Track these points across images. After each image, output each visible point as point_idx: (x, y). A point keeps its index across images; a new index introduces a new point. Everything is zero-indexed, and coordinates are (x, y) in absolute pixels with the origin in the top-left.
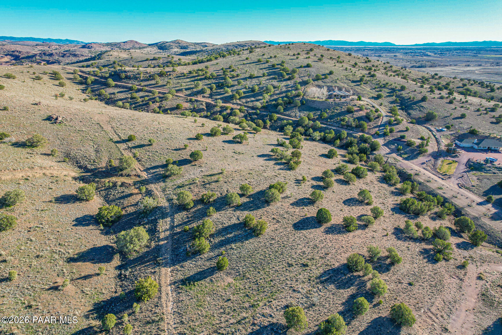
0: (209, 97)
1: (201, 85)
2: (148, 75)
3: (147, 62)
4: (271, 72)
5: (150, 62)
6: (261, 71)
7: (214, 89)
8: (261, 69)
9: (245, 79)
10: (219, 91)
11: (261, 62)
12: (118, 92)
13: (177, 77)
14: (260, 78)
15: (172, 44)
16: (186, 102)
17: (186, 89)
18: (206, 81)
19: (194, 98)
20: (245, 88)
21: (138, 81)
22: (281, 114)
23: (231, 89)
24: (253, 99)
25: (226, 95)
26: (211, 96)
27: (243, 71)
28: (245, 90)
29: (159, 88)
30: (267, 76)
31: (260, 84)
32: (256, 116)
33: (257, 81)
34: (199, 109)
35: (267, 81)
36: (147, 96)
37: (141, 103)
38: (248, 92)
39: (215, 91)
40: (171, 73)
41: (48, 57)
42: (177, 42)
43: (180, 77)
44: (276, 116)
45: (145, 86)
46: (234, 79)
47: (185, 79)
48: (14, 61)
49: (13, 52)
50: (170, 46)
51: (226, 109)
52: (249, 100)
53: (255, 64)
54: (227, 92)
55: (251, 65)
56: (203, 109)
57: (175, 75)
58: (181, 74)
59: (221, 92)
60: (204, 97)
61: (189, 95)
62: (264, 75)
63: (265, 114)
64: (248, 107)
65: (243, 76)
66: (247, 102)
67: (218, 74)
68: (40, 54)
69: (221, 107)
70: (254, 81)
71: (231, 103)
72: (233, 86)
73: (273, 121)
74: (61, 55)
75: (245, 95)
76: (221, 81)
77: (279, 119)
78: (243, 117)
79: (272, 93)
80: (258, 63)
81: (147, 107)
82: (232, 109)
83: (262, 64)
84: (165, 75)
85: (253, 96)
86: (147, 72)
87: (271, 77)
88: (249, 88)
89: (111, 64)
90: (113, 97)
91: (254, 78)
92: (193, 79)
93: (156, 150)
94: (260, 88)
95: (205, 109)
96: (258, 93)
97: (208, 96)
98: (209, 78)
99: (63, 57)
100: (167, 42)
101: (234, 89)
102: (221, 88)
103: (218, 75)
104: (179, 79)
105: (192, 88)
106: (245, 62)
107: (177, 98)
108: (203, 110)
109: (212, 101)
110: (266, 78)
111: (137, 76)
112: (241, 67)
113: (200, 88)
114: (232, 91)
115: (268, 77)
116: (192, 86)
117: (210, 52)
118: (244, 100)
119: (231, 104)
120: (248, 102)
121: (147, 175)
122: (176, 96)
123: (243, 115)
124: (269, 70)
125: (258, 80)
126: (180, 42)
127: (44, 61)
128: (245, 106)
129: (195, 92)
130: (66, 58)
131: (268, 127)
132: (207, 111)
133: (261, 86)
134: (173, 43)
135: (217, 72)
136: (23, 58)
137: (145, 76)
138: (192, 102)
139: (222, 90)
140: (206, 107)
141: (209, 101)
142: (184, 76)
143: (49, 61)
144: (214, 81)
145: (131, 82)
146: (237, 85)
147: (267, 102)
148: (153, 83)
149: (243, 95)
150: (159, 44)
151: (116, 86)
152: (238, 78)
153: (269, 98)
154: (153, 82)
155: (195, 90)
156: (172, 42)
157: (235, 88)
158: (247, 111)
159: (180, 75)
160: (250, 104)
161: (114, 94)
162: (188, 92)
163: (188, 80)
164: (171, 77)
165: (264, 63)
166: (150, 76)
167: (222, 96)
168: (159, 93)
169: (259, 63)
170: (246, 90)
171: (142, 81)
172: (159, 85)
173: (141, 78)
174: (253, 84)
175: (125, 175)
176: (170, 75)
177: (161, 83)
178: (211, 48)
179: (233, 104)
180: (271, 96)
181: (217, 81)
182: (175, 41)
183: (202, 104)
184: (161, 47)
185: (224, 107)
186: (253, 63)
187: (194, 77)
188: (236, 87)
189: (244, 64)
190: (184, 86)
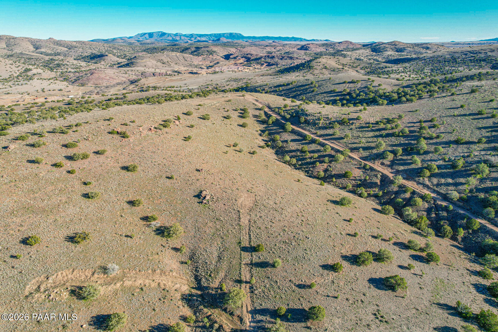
0: (389, 166)
1: (384, 145)
2: (328, 122)
3: (344, 85)
4: (494, 136)
5: (348, 85)
6: (478, 132)
7: (399, 154)
8: (480, 128)
9: (448, 143)
10: (405, 158)
11: (483, 114)
12: (293, 141)
13: (359, 128)
14: (472, 146)
15: (387, 46)
16: (359, 168)
17: (365, 149)
18: (393, 139)
19: (369, 164)
20: (444, 160)
21: (316, 129)
22: (490, 220)
23: (422, 157)
24: (450, 181)
25: (413, 166)
26: (392, 164)
27: (449, 129)
28: (441, 163)
29: (334, 142)
30: (485, 143)
31: (468, 156)
32: (445, 214)
33: (466, 150)
34: (371, 183)
35: (483, 153)
36: (319, 151)
37: (309, 160)
38: (446, 167)
39: (400, 157)
40: (355, 121)
41: (270, 59)
42: (394, 44)
43: (363, 127)
44: (479, 221)
45: (320, 136)
46: (431, 141)
47: (368, 131)
48: (246, 62)
49: (247, 54)
50: (385, 47)
51: (405, 192)
52: (443, 181)
53: (471, 117)
54: (414, 162)
55: (464, 119)
56: (376, 183)
57: (358, 125)
58: (367, 123)
59: (407, 160)
60: (382, 164)
61: (365, 159)
62: (479, 142)
63: (460, 214)
64: (438, 193)
65: (445, 138)
66: (438, 185)
67: (412, 129)
68: (265, 56)
69: (400, 187)
70: (462, 150)
71: (415, 181)
72: (426, 153)
73: (470, 231)
74: (280, 57)
75: (440, 171)
76: (412, 142)
77: (483, 229)
78: (424, 211)
79: (485, 176)
80: (476, 117)
81: (313, 167)
82: (414, 193)
83: (484, 118)
84: (347, 124)
85: (452, 176)
86: (328, 118)
87: (493, 145)
88: (450, 160)
89: (309, 84)
90: (285, 146)
91: (463, 144)
92: (377, 133)
93: (276, 279)
94: (467, 162)
95: (379, 183)
96: (462, 171)
97: (389, 163)
98: (398, 136)
99: (281, 59)
100: (383, 44)
101: (426, 159)
102: (409, 154)
103: (411, 132)
104: (361, 131)
105: (372, 148)
106: (456, 112)
107: (349, 160)
108: (374, 185)
109: (392, 173)
110: (482, 146)
111: (317, 122)
112: (449, 120)
113: (382, 149)
114: (423, 161)
115: (487, 145)
116: (373, 145)
117: (428, 60)
118: (435, 181)
119: (415, 183)
120: (442, 184)
121: (250, 322)
122: (350, 157)
123: (426, 205)
124: (492, 131)
125: (468, 149)
126: (397, 44)
127: (266, 62)
128: (434, 191)
129: (375, 154)
130: (283, 60)
131: (460, 239)
132: (380, 190)
133: (469, 160)
134: (389, 45)
135: (412, 125)
136: (253, 60)
137: (324, 122)
138: (366, 170)
139: (409, 157)
140: (381, 181)
141: (387, 172)
142: (368, 127)
143: (270, 63)
144: (402, 140)
145: (308, 128)
146: (432, 152)
147: (471, 191)
148: (331, 133)
149: (437, 171)
150: (374, 45)
151: (293, 132)
152: (438, 140)
153: (478, 183)
154: (330, 131)
155: (375, 151)
156: (388, 43)
157: (428, 157)
158: (435, 201)
159: (364, 125)
160: (443, 190)
161: (286, 141)
162: (366, 154)
163: (371, 134)
164: (353, 127)
165: (488, 118)
166: (330, 123)
167: (406, 167)
168: (332, 148)
169: (479, 116)
170: (444, 163)
171: (320, 128)
172: (337, 136)
173: (320, 125)
174: (458, 154)
175: (229, 311)
176: (353, 123)
177: (338, 134)
178: (431, 55)
179: (419, 183)
180: (482, 180)
181: (407, 142)
182: (391, 42)
183: (376, 176)
184: (374, 49)
185: (404, 186)
186: (470, 115)
187: (379, 130)
188: (431, 155)
189: (454, 116)
190: (363, 142)
